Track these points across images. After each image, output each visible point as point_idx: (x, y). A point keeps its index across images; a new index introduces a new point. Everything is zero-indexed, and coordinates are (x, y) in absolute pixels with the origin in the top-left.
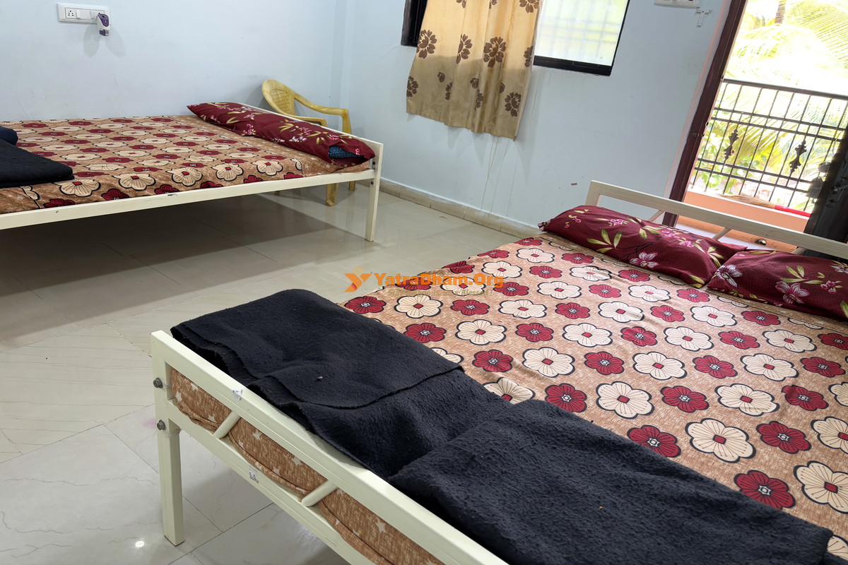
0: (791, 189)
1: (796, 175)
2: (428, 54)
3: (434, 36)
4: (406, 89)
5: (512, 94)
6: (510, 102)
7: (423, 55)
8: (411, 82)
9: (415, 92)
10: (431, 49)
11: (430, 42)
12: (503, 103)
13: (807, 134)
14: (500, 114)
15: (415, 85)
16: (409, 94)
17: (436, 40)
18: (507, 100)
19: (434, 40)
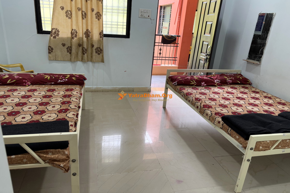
0: (161, 60)
1: (161, 56)
2: (57, 37)
3: (58, 30)
4: (48, 51)
5: (97, 48)
6: (97, 50)
7: (55, 37)
8: (50, 48)
9: (52, 52)
10: (58, 35)
11: (57, 32)
12: (94, 51)
13: (161, 46)
14: (94, 55)
15: (52, 49)
16: (49, 53)
17: (59, 31)
18: (96, 50)
19: (58, 31)
